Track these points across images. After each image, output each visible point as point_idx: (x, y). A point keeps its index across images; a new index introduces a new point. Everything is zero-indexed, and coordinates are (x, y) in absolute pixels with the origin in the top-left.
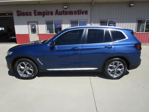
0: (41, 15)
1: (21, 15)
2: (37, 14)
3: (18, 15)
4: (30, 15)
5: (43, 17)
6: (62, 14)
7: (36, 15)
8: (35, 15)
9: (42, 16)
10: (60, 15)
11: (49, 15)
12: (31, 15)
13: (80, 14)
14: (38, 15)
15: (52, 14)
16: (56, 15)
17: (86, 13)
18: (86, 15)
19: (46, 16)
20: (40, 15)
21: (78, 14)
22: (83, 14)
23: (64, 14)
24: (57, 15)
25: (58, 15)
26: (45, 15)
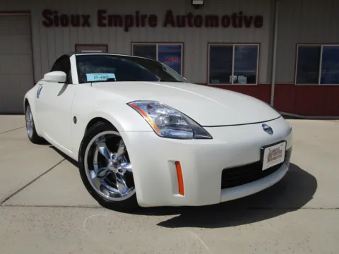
0: (121, 25)
1: (57, 25)
2: (106, 22)
3: (48, 21)
4: (83, 25)
5: (126, 30)
6: (183, 25)
7: (104, 25)
8: (101, 24)
9: (121, 29)
10: (179, 26)
11: (143, 25)
12: (89, 25)
13: (241, 26)
14: (110, 25)
15: (153, 21)
16: (165, 25)
17: (258, 22)
18: (258, 30)
19: (134, 29)
20: (116, 25)
21: (235, 26)
22: (248, 25)
23: (190, 25)
24: (169, 25)
25: (173, 26)
26: (131, 25)
